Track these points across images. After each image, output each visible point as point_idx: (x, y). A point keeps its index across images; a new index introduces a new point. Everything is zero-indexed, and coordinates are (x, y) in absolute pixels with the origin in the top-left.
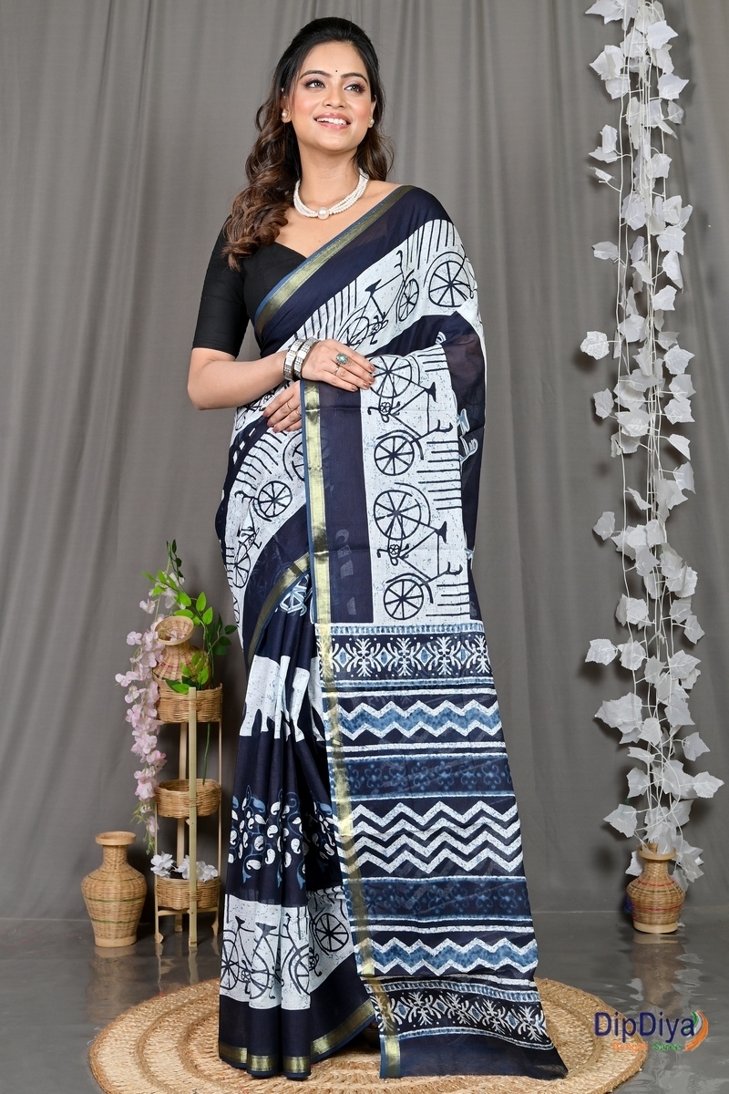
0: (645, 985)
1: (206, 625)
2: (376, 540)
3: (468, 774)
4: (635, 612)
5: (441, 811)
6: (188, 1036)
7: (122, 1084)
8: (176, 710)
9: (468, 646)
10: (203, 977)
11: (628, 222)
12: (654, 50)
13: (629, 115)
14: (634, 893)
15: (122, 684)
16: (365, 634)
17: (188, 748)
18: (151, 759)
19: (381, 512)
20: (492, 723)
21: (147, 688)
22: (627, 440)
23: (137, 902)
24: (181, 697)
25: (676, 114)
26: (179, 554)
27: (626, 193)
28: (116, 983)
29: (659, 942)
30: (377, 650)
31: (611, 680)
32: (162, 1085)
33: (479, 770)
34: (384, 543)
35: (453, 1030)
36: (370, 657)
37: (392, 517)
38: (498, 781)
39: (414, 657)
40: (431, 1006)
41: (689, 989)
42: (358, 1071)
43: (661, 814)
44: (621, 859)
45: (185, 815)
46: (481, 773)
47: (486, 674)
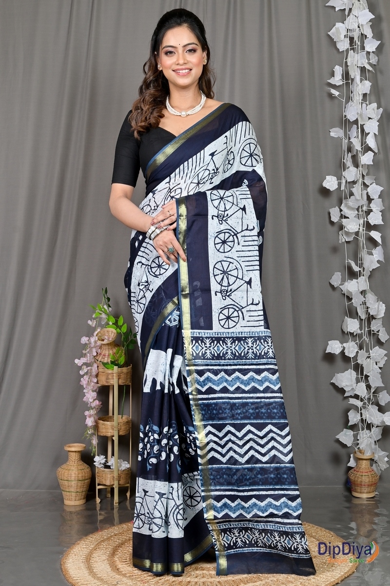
0: (358, 525)
1: (123, 333)
2: (214, 286)
3: (263, 410)
4: (352, 326)
5: (249, 430)
6: (113, 554)
7: (78, 579)
8: (107, 379)
9: (263, 343)
10: (121, 522)
11: (348, 117)
12: (362, 25)
13: (349, 60)
14: (352, 477)
15: (78, 365)
16: (209, 336)
17: (114, 399)
18: (93, 405)
19: (217, 272)
20: (275, 384)
21: (92, 366)
22: (348, 234)
23: (86, 481)
24: (110, 371)
25: (374, 60)
26: (109, 295)
27: (347, 102)
28: (75, 524)
29: (366, 502)
30: (215, 345)
31: (339, 362)
32: (100, 579)
33: (269, 409)
34: (218, 288)
35: (255, 549)
36: (211, 348)
37: (223, 275)
38: (279, 414)
39: (234, 348)
40: (243, 537)
41: (381, 527)
42: (204, 572)
43: (366, 434)
44: (345, 458)
45: (112, 434)
46: (270, 410)
47: (272, 358)
